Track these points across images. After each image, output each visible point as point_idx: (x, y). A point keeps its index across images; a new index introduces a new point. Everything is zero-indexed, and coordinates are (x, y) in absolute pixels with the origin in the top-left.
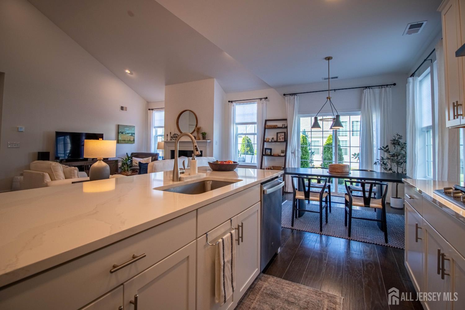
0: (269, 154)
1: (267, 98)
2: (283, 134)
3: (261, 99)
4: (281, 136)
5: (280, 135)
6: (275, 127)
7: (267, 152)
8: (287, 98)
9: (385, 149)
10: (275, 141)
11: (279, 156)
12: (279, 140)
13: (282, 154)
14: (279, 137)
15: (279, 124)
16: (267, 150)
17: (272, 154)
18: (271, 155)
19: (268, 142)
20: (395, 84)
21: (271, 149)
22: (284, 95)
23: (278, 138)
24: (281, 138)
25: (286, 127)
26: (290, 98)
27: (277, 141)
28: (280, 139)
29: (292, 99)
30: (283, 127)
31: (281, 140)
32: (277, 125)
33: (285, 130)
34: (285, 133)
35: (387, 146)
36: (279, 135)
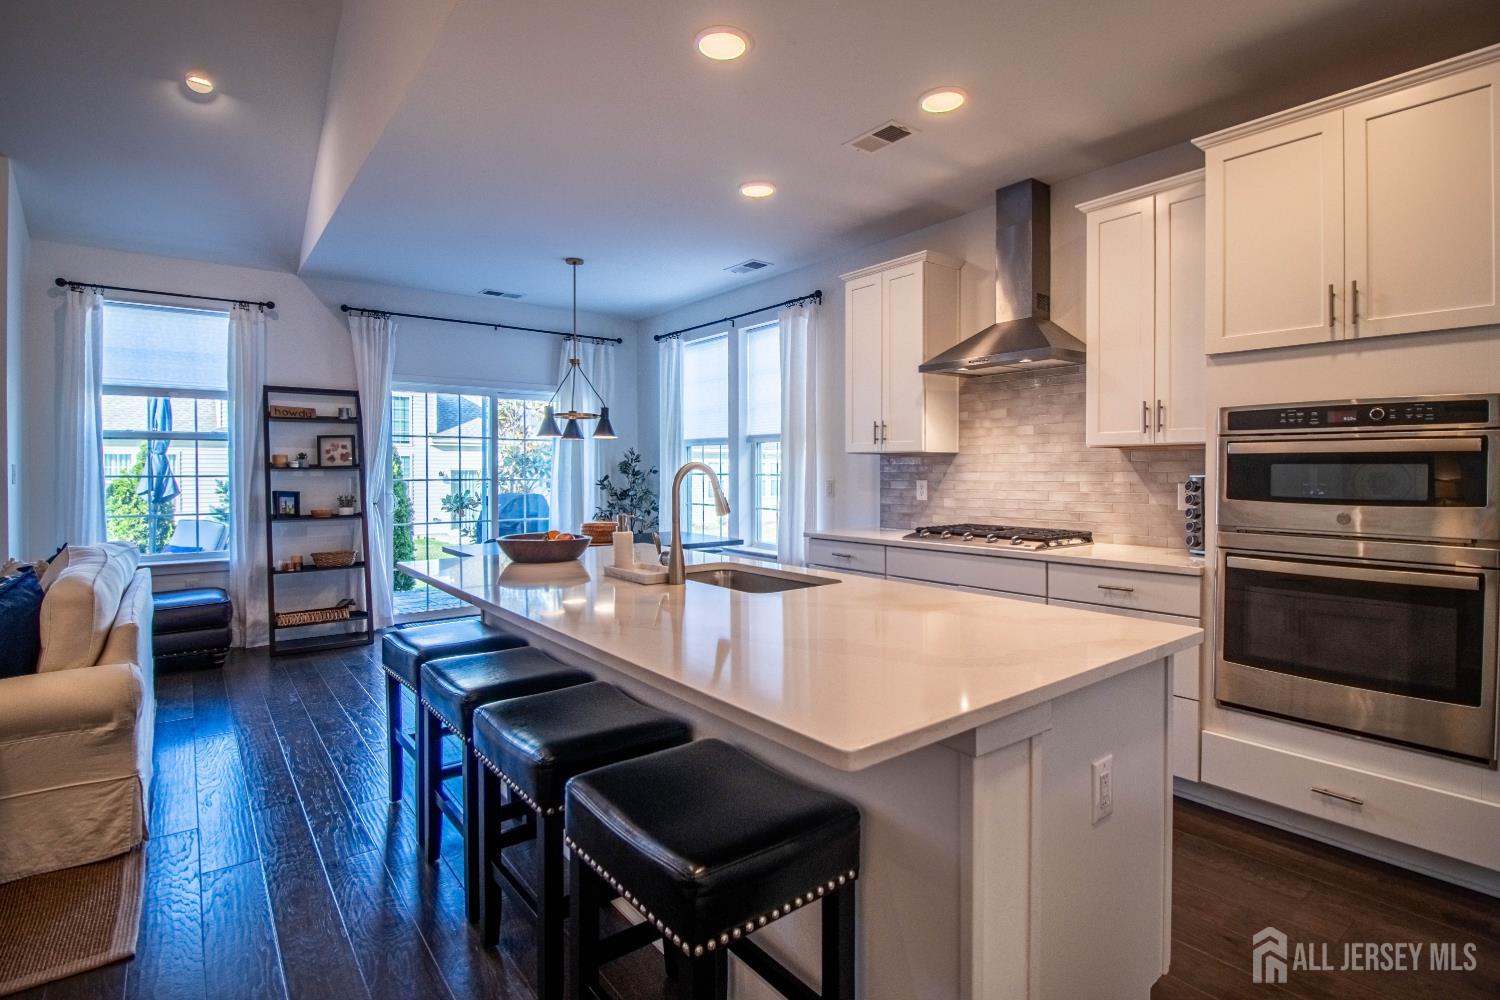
0: (292, 512)
1: (271, 305)
2: (348, 443)
3: (244, 304)
4: (339, 451)
5: (333, 445)
6: (307, 417)
7: (282, 505)
8: (355, 321)
9: (603, 484)
10: (312, 467)
11: (336, 516)
12: (325, 463)
13: (346, 511)
14: (328, 452)
15: (326, 407)
16: (283, 500)
17: (302, 512)
18: (296, 516)
19: (287, 467)
20: (619, 341)
21: (296, 495)
22: (345, 308)
23: (324, 457)
24: (337, 454)
25: (358, 421)
26: (371, 325)
27: (317, 467)
28: (332, 459)
29: (377, 328)
30: (345, 417)
31: (338, 462)
32: (313, 410)
33: (351, 429)
34: (353, 437)
35: (606, 477)
36: (326, 445)
